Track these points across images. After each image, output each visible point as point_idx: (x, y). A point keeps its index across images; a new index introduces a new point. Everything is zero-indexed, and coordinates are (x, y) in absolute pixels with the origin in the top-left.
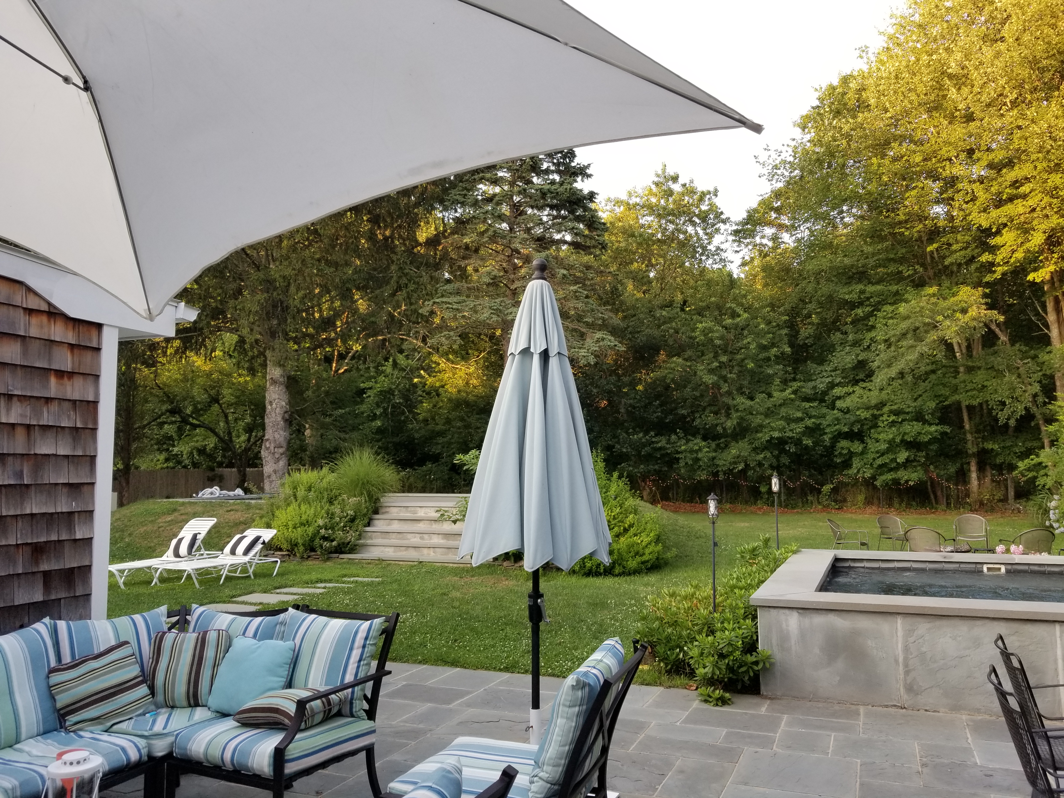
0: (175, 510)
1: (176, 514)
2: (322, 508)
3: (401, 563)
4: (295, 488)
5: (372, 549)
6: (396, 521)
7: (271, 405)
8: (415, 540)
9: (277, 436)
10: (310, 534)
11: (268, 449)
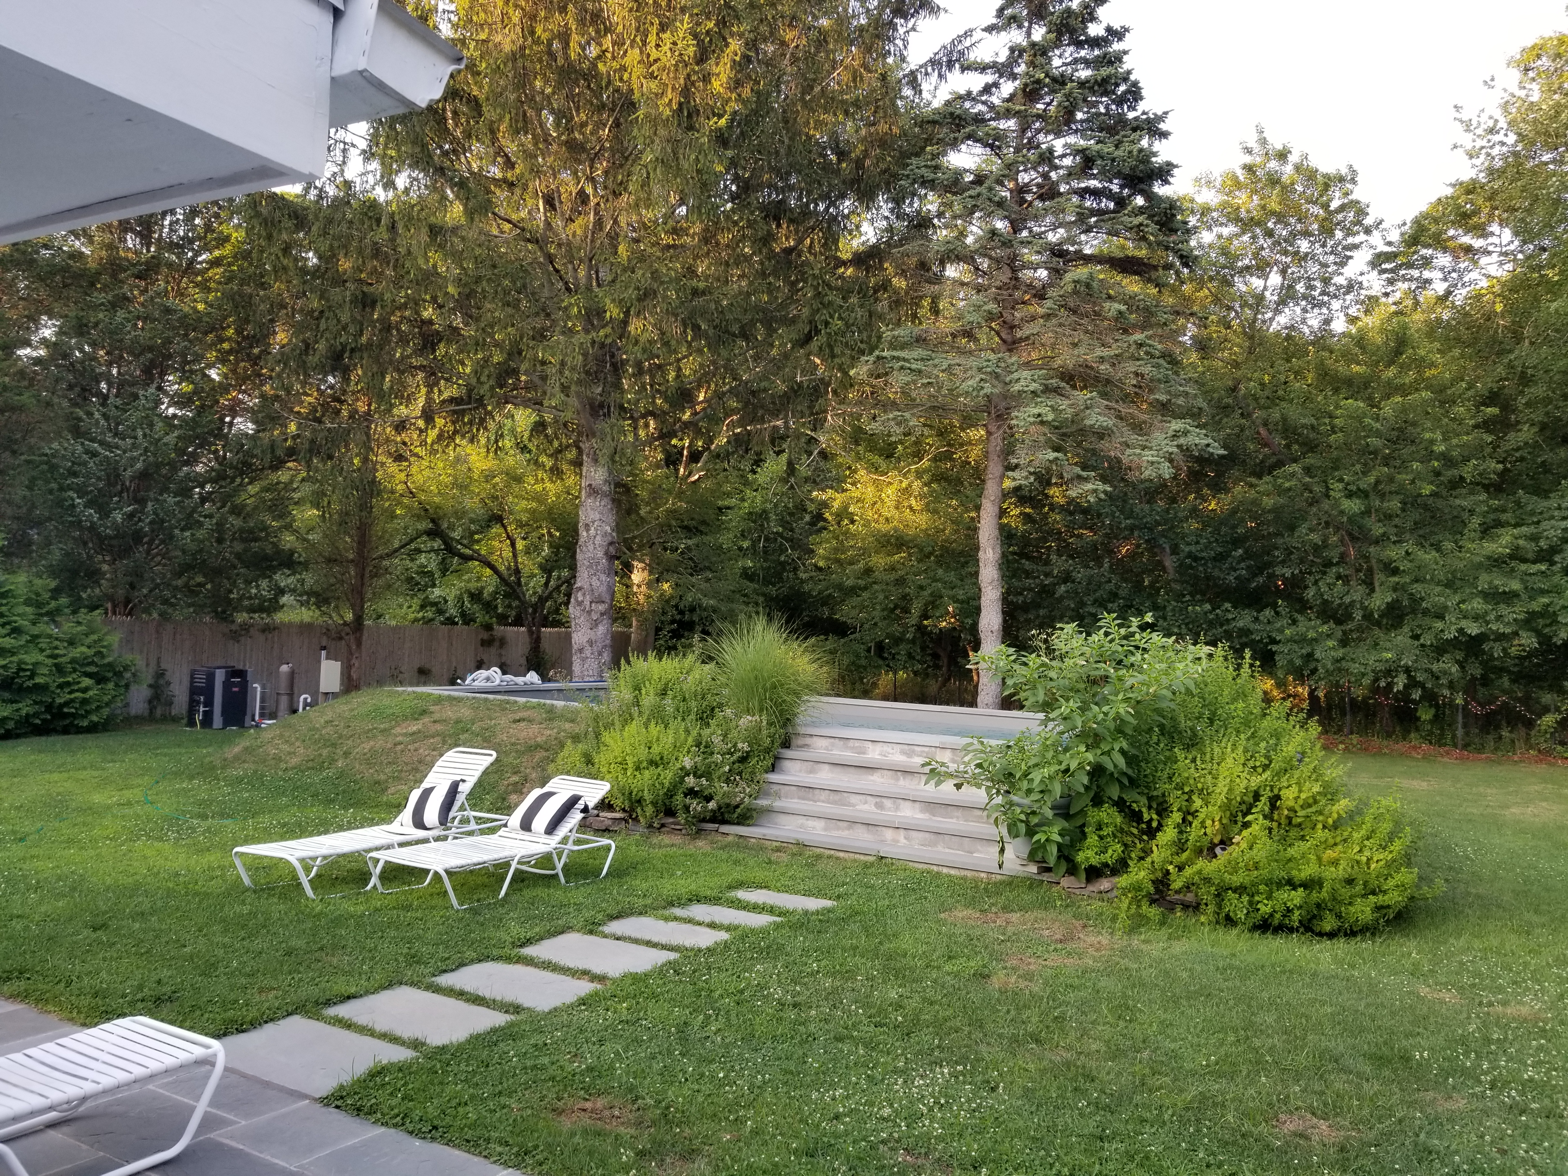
0: (424, 712)
1: (426, 719)
2: (687, 731)
3: (841, 855)
4: (637, 688)
5: (782, 819)
6: (826, 767)
7: (588, 530)
8: (866, 808)
9: (595, 583)
10: (667, 785)
11: (580, 603)
